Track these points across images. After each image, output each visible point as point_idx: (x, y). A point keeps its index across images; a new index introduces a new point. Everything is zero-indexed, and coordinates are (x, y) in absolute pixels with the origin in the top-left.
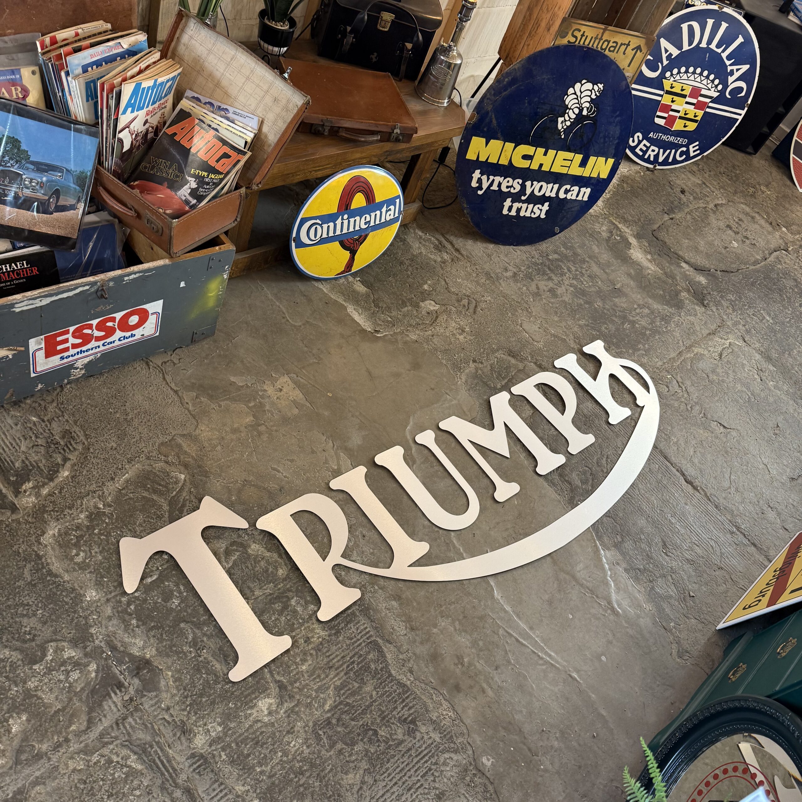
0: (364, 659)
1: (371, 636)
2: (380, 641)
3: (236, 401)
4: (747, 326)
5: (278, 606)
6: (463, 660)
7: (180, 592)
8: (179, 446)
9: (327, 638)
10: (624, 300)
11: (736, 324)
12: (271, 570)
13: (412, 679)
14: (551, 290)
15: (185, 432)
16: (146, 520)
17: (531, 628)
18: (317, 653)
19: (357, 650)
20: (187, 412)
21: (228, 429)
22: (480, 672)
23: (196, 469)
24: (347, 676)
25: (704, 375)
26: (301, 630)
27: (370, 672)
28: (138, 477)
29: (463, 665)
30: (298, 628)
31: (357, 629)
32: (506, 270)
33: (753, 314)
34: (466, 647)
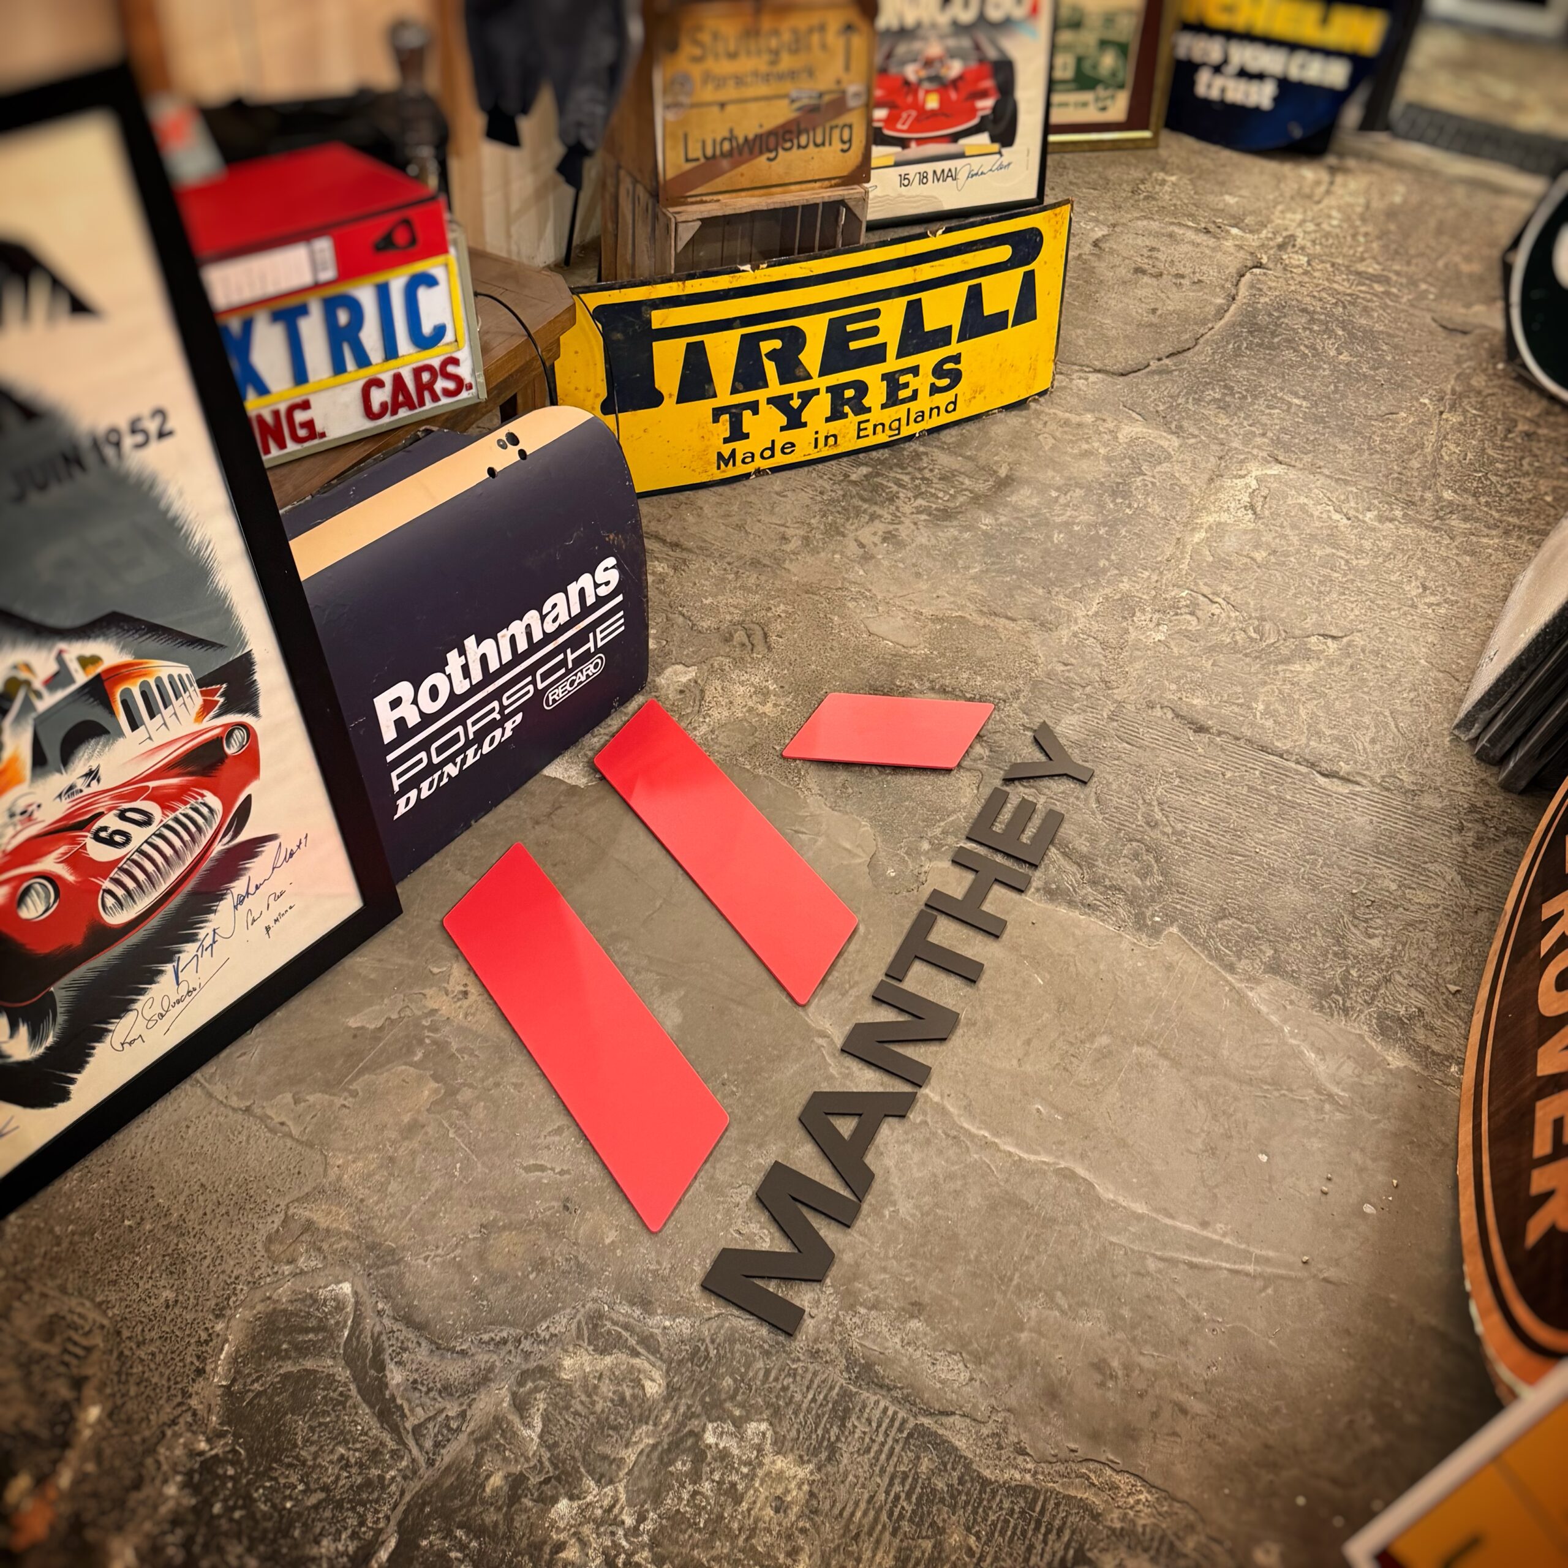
0: (915, 1480)
1: (904, 1421)
2: (926, 1421)
3: (382, 1066)
4: (1270, 434)
5: (681, 1466)
6: (1110, 1367)
7: (462, 1547)
8: (309, 1226)
9: (817, 1477)
10: (1026, 491)
11: (1248, 438)
12: (628, 1393)
13: (1030, 1466)
14: (888, 537)
15: (306, 1190)
16: (315, 1423)
17: (1204, 1224)
18: (812, 1520)
19: (890, 1469)
20: (289, 1143)
21: (393, 1135)
22: (1155, 1373)
23: (367, 1257)
24: (900, 1536)
25: (1246, 560)
26: (756, 1490)
27: (942, 1500)
28: (253, 1338)
29: (1113, 1377)
30: (747, 1488)
31: (869, 1421)
32: (784, 538)
33: (1268, 407)
34: (1102, 1337)
